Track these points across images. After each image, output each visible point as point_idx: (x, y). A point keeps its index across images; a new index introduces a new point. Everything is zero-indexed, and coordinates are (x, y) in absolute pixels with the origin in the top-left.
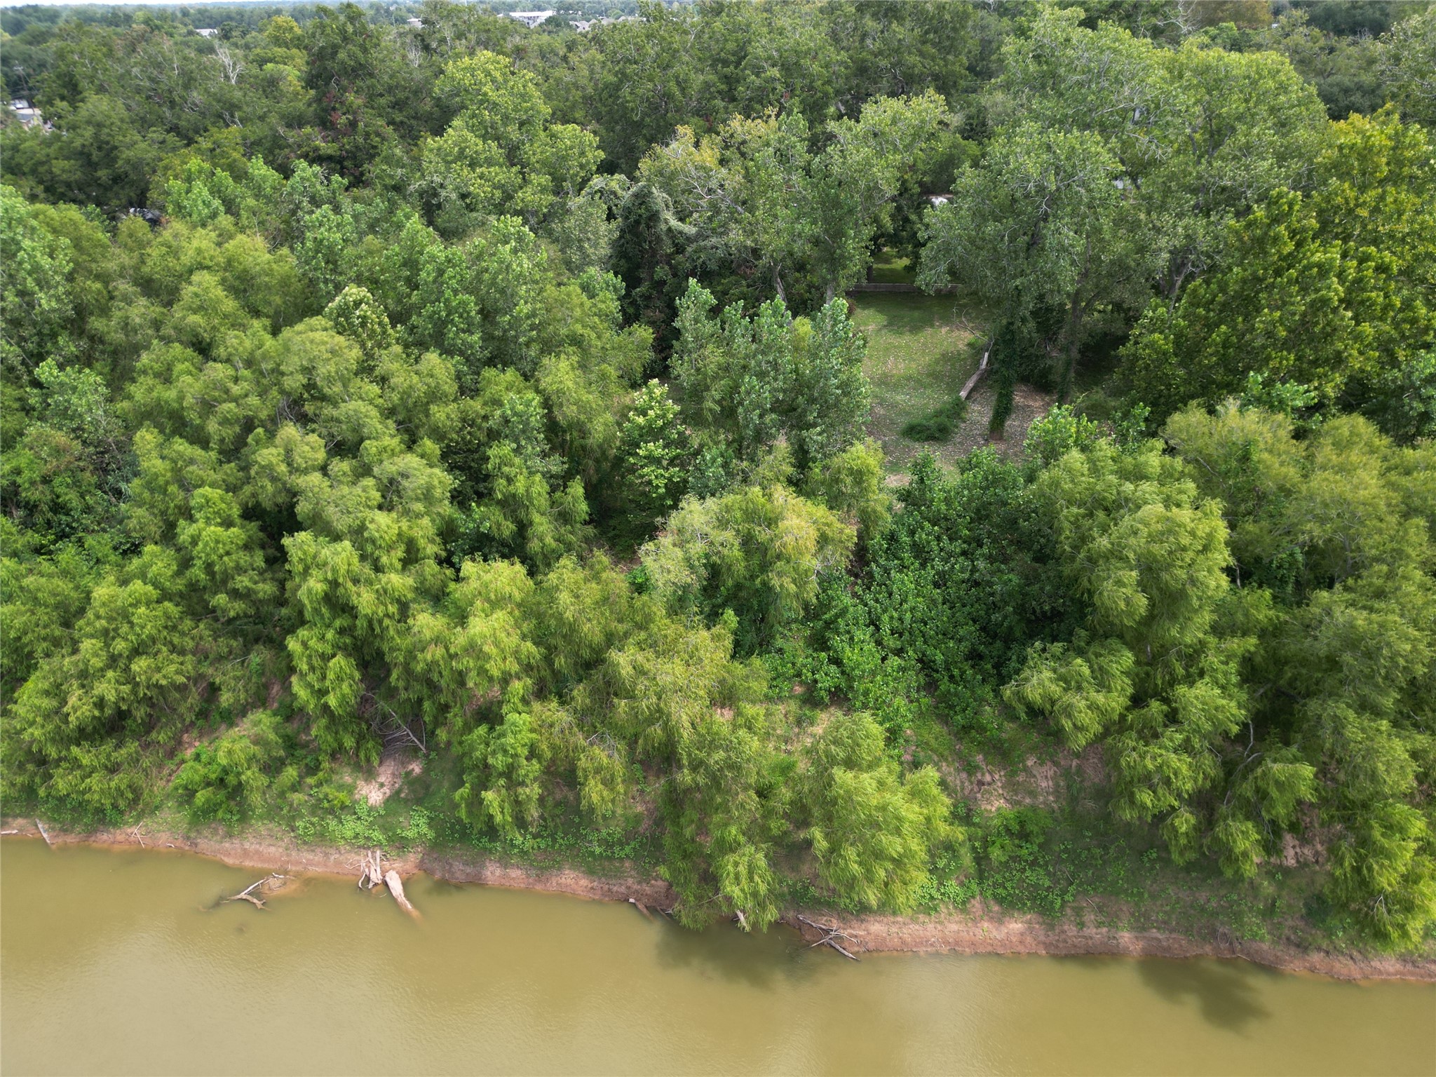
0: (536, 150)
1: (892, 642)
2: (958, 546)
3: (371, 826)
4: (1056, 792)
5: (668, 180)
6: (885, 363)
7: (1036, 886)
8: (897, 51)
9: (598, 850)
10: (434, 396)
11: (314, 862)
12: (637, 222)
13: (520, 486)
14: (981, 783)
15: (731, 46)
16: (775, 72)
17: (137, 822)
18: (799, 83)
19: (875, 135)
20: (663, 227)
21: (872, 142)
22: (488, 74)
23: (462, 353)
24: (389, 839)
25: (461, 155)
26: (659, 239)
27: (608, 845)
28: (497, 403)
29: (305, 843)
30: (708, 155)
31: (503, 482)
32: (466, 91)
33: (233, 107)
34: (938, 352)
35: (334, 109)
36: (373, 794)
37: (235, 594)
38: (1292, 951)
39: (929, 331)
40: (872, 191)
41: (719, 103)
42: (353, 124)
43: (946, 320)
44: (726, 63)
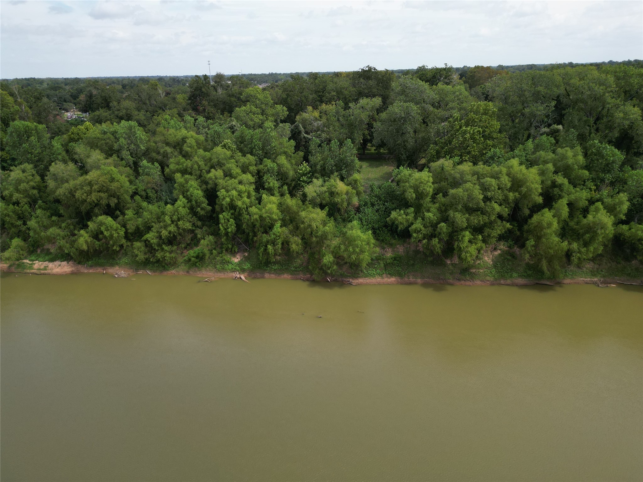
0: (270, 111)
1: (365, 223)
2: (381, 202)
3: (236, 266)
4: (404, 252)
5: (304, 122)
6: (368, 175)
7: (398, 271)
8: (370, 88)
9: (293, 269)
10: (250, 164)
11: (221, 275)
12: (295, 134)
13: (271, 184)
14: (386, 251)
15: (321, 87)
16: (335, 93)
17: (174, 268)
18: (341, 97)
19: (362, 107)
20: (303, 136)
21: (361, 109)
22: (257, 91)
23: (257, 156)
24: (241, 269)
25: (251, 112)
26: (301, 140)
27: (296, 268)
28: (266, 166)
29: (219, 271)
30: (316, 114)
31: (267, 183)
32: (252, 96)
33: (165, 105)
34: (384, 172)
35: (198, 105)
36: (236, 260)
37: (202, 209)
38: (457, 281)
39: (382, 167)
40: (361, 121)
41: (318, 103)
42: (204, 110)
43: (387, 165)
44: (319, 92)
